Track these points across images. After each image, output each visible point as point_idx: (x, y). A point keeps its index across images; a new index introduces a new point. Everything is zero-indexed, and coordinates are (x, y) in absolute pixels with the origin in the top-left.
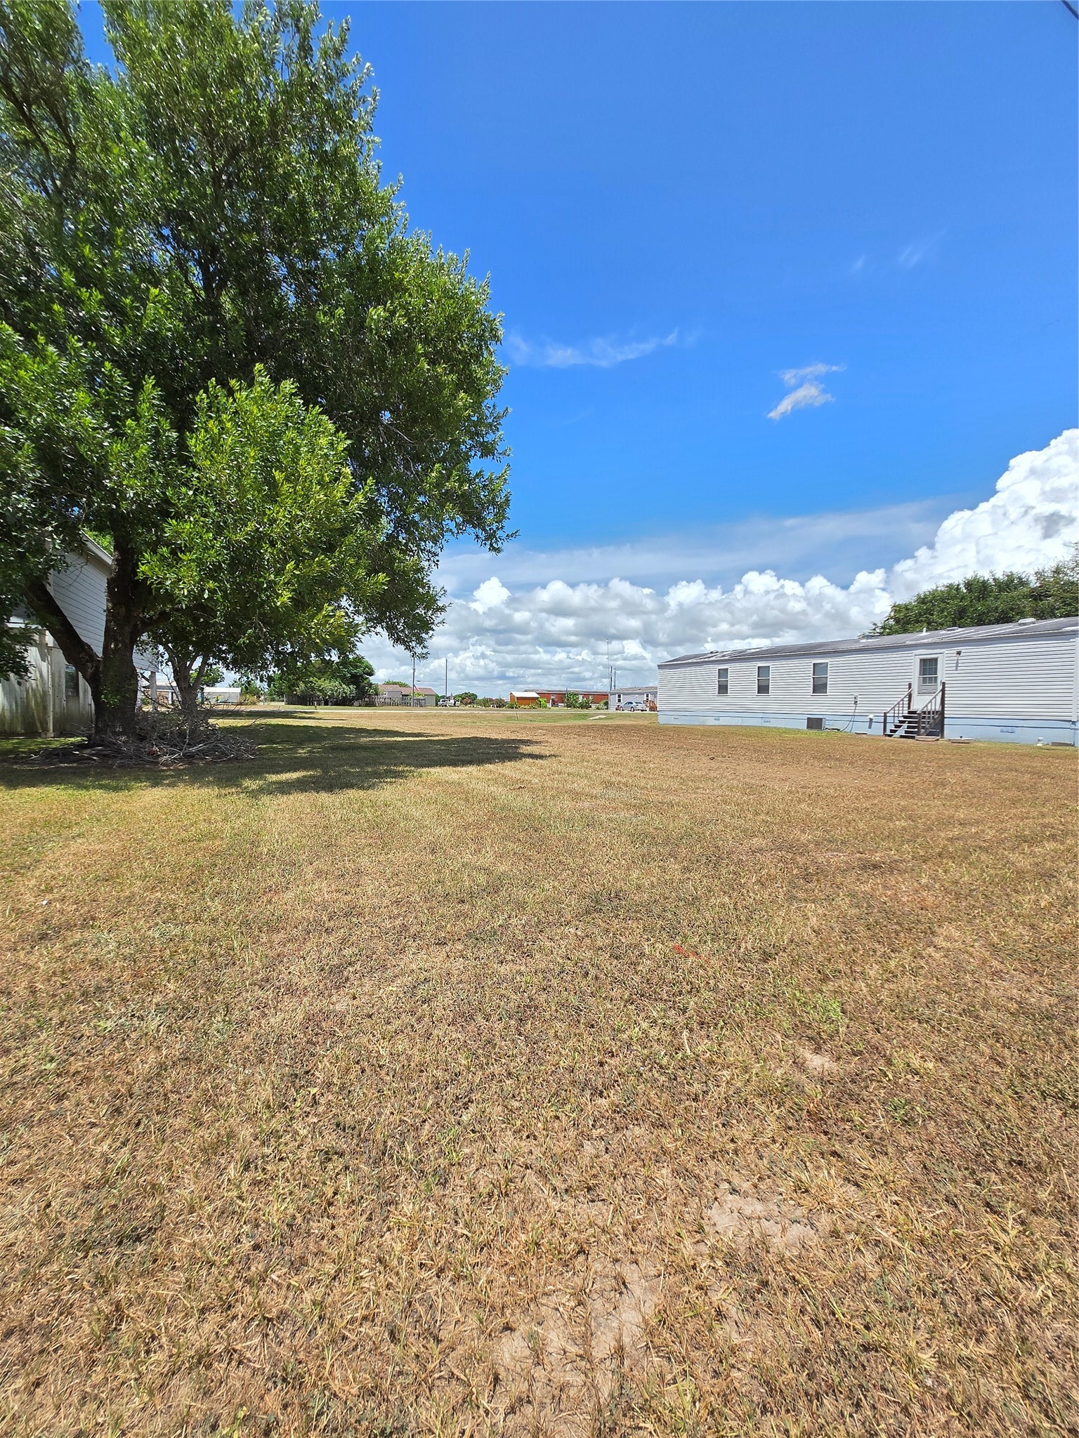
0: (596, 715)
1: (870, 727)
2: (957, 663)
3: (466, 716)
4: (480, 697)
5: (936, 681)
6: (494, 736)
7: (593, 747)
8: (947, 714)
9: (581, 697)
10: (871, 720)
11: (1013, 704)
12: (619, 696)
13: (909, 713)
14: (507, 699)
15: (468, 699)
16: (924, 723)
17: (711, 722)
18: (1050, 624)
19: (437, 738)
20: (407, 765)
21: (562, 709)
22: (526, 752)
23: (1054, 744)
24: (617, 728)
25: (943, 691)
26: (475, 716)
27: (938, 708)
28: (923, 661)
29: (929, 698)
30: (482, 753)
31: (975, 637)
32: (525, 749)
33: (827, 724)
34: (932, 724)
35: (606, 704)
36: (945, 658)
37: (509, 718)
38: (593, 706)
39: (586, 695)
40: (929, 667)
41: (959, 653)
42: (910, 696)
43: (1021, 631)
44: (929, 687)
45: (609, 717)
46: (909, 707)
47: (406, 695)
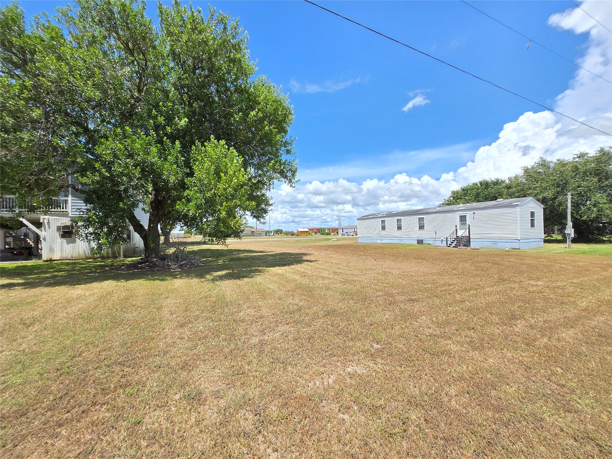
0: (333, 239)
1: (442, 243)
2: (474, 217)
3: (279, 241)
4: (284, 231)
5: (466, 224)
6: (292, 252)
7: (331, 256)
8: (471, 237)
9: (327, 230)
10: (442, 240)
11: (496, 234)
12: (343, 230)
13: (457, 237)
14: (295, 231)
15: (279, 232)
16: (462, 241)
17: (379, 241)
18: (509, 202)
19: (269, 253)
20: (262, 267)
21: (318, 235)
22: (305, 259)
23: (512, 249)
24: (340, 247)
25: (469, 228)
26: (283, 241)
27: (467, 235)
28: (461, 217)
29: (463, 231)
30: (289, 260)
31: (480, 207)
32: (305, 258)
33: (425, 242)
34: (466, 242)
35: (337, 233)
36: (469, 215)
37: (297, 241)
38: (332, 234)
39: (328, 229)
40: (463, 219)
41: (474, 213)
42: (456, 230)
43: (497, 205)
44: (463, 227)
45: (338, 240)
46: (456, 235)
47: (253, 232)
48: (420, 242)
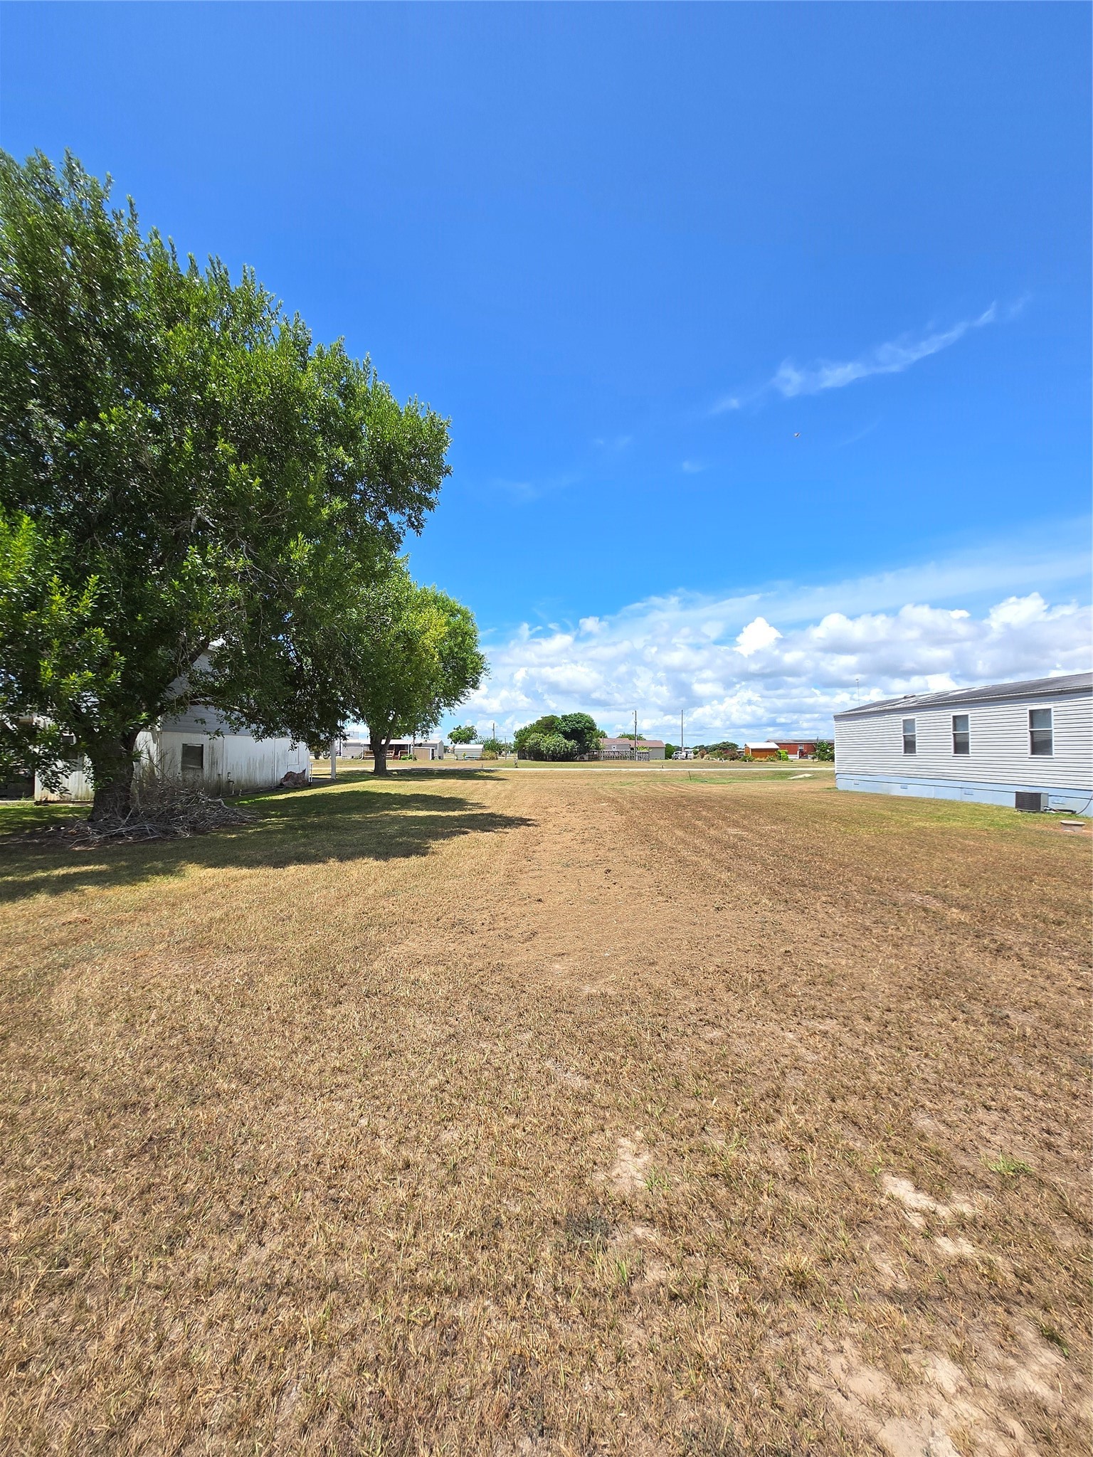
4: (740, 748)
17: (897, 791)
33: (1052, 804)
47: (633, 749)
48: (1029, 802)
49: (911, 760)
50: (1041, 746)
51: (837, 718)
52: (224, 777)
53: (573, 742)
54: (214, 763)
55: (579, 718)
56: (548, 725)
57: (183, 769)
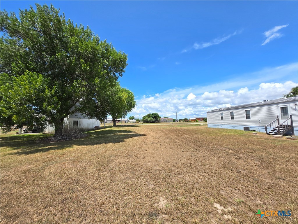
2: (295, 108)
5: (288, 115)
8: (294, 126)
17: (220, 127)
25: (291, 118)
27: (289, 124)
28: (282, 108)
33: (250, 129)
34: (289, 130)
36: (290, 107)
40: (284, 110)
41: (296, 105)
42: (278, 120)
44: (285, 117)
46: (278, 124)
47: (167, 120)
48: (246, 129)
49: (222, 121)
50: (248, 117)
51: (207, 113)
52: (82, 127)
53: (154, 119)
54: (80, 125)
55: (155, 114)
56: (149, 116)
57: (73, 126)
